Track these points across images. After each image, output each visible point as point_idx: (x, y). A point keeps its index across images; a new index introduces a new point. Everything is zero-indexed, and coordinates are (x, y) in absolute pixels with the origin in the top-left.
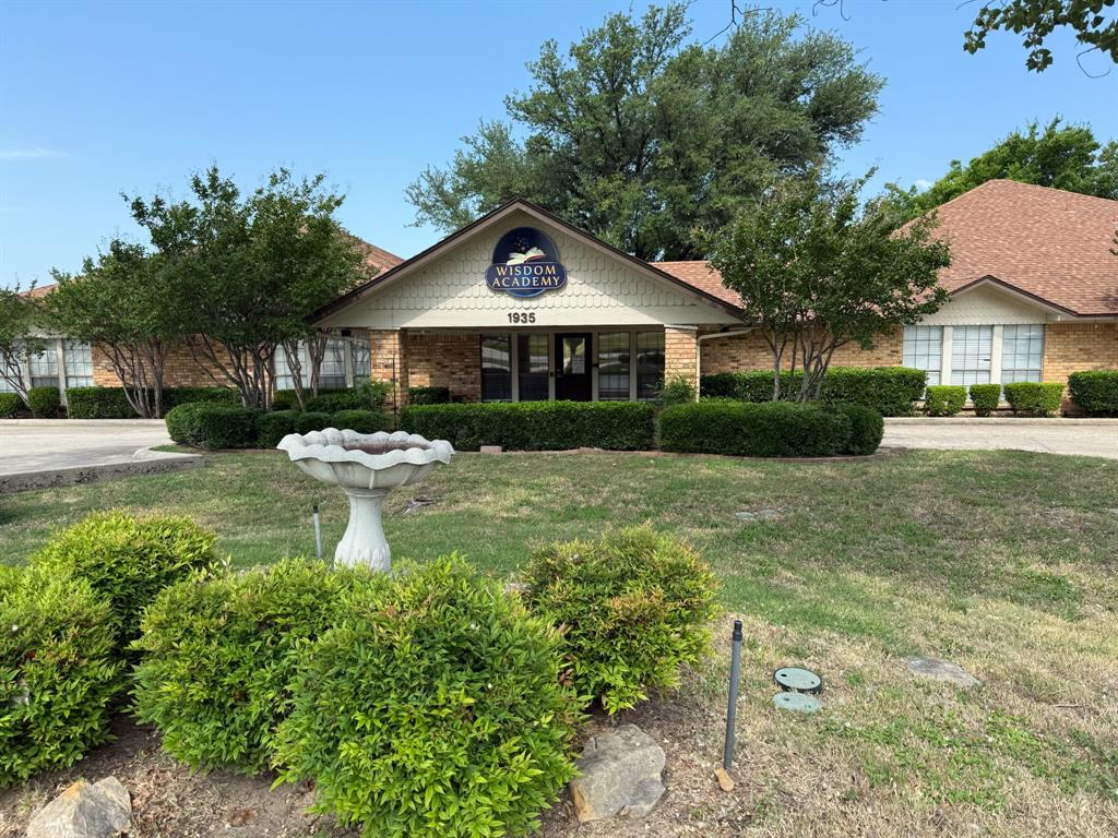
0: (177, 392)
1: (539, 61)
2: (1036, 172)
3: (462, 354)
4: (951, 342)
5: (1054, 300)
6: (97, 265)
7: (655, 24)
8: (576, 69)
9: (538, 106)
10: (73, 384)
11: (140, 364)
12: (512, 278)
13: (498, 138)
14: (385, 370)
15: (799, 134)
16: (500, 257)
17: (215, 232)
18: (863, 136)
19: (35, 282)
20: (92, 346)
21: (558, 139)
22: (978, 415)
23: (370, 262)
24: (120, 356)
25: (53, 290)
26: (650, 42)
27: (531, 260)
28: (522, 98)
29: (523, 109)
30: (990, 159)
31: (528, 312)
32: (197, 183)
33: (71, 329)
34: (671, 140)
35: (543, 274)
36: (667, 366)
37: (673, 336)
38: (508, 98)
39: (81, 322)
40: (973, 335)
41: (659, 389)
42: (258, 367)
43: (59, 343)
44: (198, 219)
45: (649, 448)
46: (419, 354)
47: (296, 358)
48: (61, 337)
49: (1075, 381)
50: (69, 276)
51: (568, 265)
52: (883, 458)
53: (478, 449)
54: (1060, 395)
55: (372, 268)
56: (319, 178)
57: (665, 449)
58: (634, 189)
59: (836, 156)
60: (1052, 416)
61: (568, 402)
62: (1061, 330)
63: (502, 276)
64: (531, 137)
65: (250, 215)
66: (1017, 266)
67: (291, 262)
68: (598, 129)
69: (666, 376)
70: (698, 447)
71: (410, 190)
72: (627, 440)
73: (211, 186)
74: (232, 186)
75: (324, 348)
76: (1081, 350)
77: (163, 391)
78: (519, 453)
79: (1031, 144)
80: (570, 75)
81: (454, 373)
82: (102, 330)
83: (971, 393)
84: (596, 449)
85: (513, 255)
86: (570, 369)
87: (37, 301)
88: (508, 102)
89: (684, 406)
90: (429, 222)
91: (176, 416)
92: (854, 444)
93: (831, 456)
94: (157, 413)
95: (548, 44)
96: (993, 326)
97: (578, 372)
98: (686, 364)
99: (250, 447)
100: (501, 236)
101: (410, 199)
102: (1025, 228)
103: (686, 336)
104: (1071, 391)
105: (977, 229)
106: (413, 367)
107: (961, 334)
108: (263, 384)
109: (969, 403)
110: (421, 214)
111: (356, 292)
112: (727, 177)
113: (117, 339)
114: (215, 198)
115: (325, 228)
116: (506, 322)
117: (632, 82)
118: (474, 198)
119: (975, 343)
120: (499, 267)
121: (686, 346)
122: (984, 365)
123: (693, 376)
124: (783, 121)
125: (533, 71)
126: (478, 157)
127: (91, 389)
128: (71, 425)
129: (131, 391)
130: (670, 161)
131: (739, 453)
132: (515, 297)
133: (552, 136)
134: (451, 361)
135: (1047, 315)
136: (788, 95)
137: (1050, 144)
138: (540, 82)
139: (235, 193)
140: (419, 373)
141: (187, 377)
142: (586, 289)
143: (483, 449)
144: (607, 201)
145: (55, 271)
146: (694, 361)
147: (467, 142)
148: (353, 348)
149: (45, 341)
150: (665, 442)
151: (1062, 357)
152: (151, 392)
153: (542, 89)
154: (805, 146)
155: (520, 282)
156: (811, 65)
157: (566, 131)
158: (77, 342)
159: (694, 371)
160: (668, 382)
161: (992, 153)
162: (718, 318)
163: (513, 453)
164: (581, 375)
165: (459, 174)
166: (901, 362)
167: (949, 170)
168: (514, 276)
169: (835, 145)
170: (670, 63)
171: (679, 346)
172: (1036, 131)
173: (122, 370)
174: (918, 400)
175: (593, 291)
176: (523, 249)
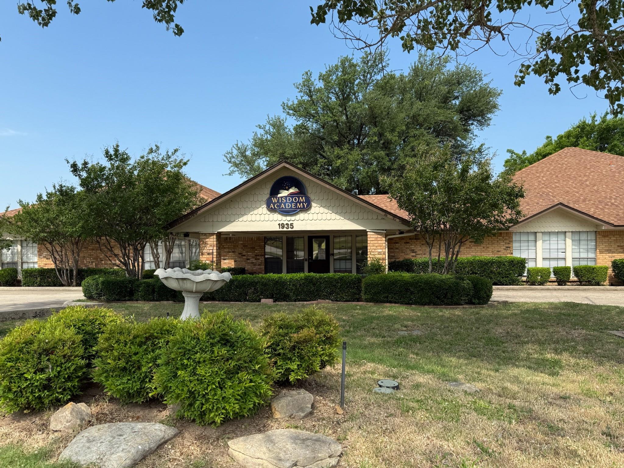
0: (86, 271)
1: (301, 82)
2: (596, 142)
3: (254, 248)
4: (541, 241)
5: (600, 217)
6: (45, 197)
7: (368, 61)
8: (323, 87)
9: (301, 108)
10: (25, 266)
11: (66, 254)
12: (281, 204)
13: (278, 125)
14: (208, 256)
15: (451, 122)
16: (274, 192)
17: (115, 179)
18: (491, 122)
19: (8, 207)
20: (38, 244)
21: (313, 126)
22: (559, 285)
23: (202, 196)
24: (54, 250)
25: (19, 212)
26: (365, 72)
27: (291, 194)
28: (292, 103)
29: (292, 110)
30: (568, 135)
31: (289, 223)
32: (107, 152)
33: (28, 234)
34: (376, 127)
35: (298, 202)
36: (369, 253)
37: (372, 236)
38: (283, 103)
39: (34, 230)
40: (554, 238)
41: (364, 266)
42: (136, 255)
43: (19, 243)
44: (106, 172)
45: (359, 300)
46: (228, 248)
47: (157, 251)
48: (20, 239)
49: (615, 265)
50: (28, 204)
51: (312, 197)
52: (492, 306)
53: (259, 301)
54: (606, 273)
55: (203, 199)
56: (176, 151)
57: (367, 301)
58: (356, 154)
59: (475, 134)
60: (603, 285)
61: (312, 274)
62: (606, 234)
63: (275, 203)
64: (297, 125)
65: (136, 170)
66: (579, 197)
67: (157, 196)
68: (335, 121)
69: (369, 259)
70: (385, 299)
71: (226, 155)
72: (346, 295)
73: (115, 154)
74: (127, 154)
75: (173, 245)
76: (618, 246)
77: (79, 270)
78: (283, 303)
79: (593, 126)
80: (319, 90)
81: (249, 259)
82: (45, 235)
83: (554, 272)
84: (327, 301)
85: (281, 191)
86: (317, 257)
87: (8, 218)
88: (284, 105)
89: (377, 276)
90: (237, 173)
91: (88, 283)
92: (475, 298)
93: (462, 305)
94: (74, 284)
95: (307, 73)
96: (566, 232)
97: (322, 259)
98: (379, 252)
99: (129, 300)
100: (275, 180)
101: (226, 160)
102: (585, 175)
103: (379, 236)
104: (613, 270)
105: (557, 176)
106: (224, 256)
107: (546, 238)
108: (138, 265)
109: (553, 277)
110: (233, 168)
111: (194, 212)
112: (409, 147)
113: (54, 240)
114: (116, 161)
115: (177, 177)
116: (277, 228)
117: (354, 94)
118: (264, 159)
119: (555, 243)
120: (274, 198)
121: (379, 242)
122: (561, 255)
123: (384, 259)
124: (441, 116)
125: (298, 88)
126: (266, 136)
127: (36, 269)
128: (23, 290)
129: (59, 270)
130: (376, 138)
131: (408, 303)
132: (282, 215)
133: (309, 124)
134: (247, 252)
135: (597, 226)
136: (446, 100)
137: (603, 126)
138: (302, 94)
139: (128, 158)
140: (228, 259)
141: (92, 262)
142: (322, 210)
143: (263, 301)
144: (339, 161)
145: (21, 201)
146: (384, 250)
147: (260, 128)
148: (190, 246)
149: (11, 241)
150: (367, 297)
151: (607, 250)
152: (71, 271)
153: (303, 98)
154: (455, 129)
155: (285, 206)
156: (459, 83)
157: (317, 122)
158: (31, 242)
159: (384, 256)
160: (369, 262)
161: (570, 131)
162: (397, 226)
163: (280, 303)
164: (323, 260)
165: (255, 145)
166: (512, 254)
167: (545, 141)
168: (282, 202)
169: (475, 128)
170: (377, 83)
171: (375, 242)
172: (596, 119)
173: (55, 258)
174: (521, 276)
175: (326, 211)
176: (287, 188)
